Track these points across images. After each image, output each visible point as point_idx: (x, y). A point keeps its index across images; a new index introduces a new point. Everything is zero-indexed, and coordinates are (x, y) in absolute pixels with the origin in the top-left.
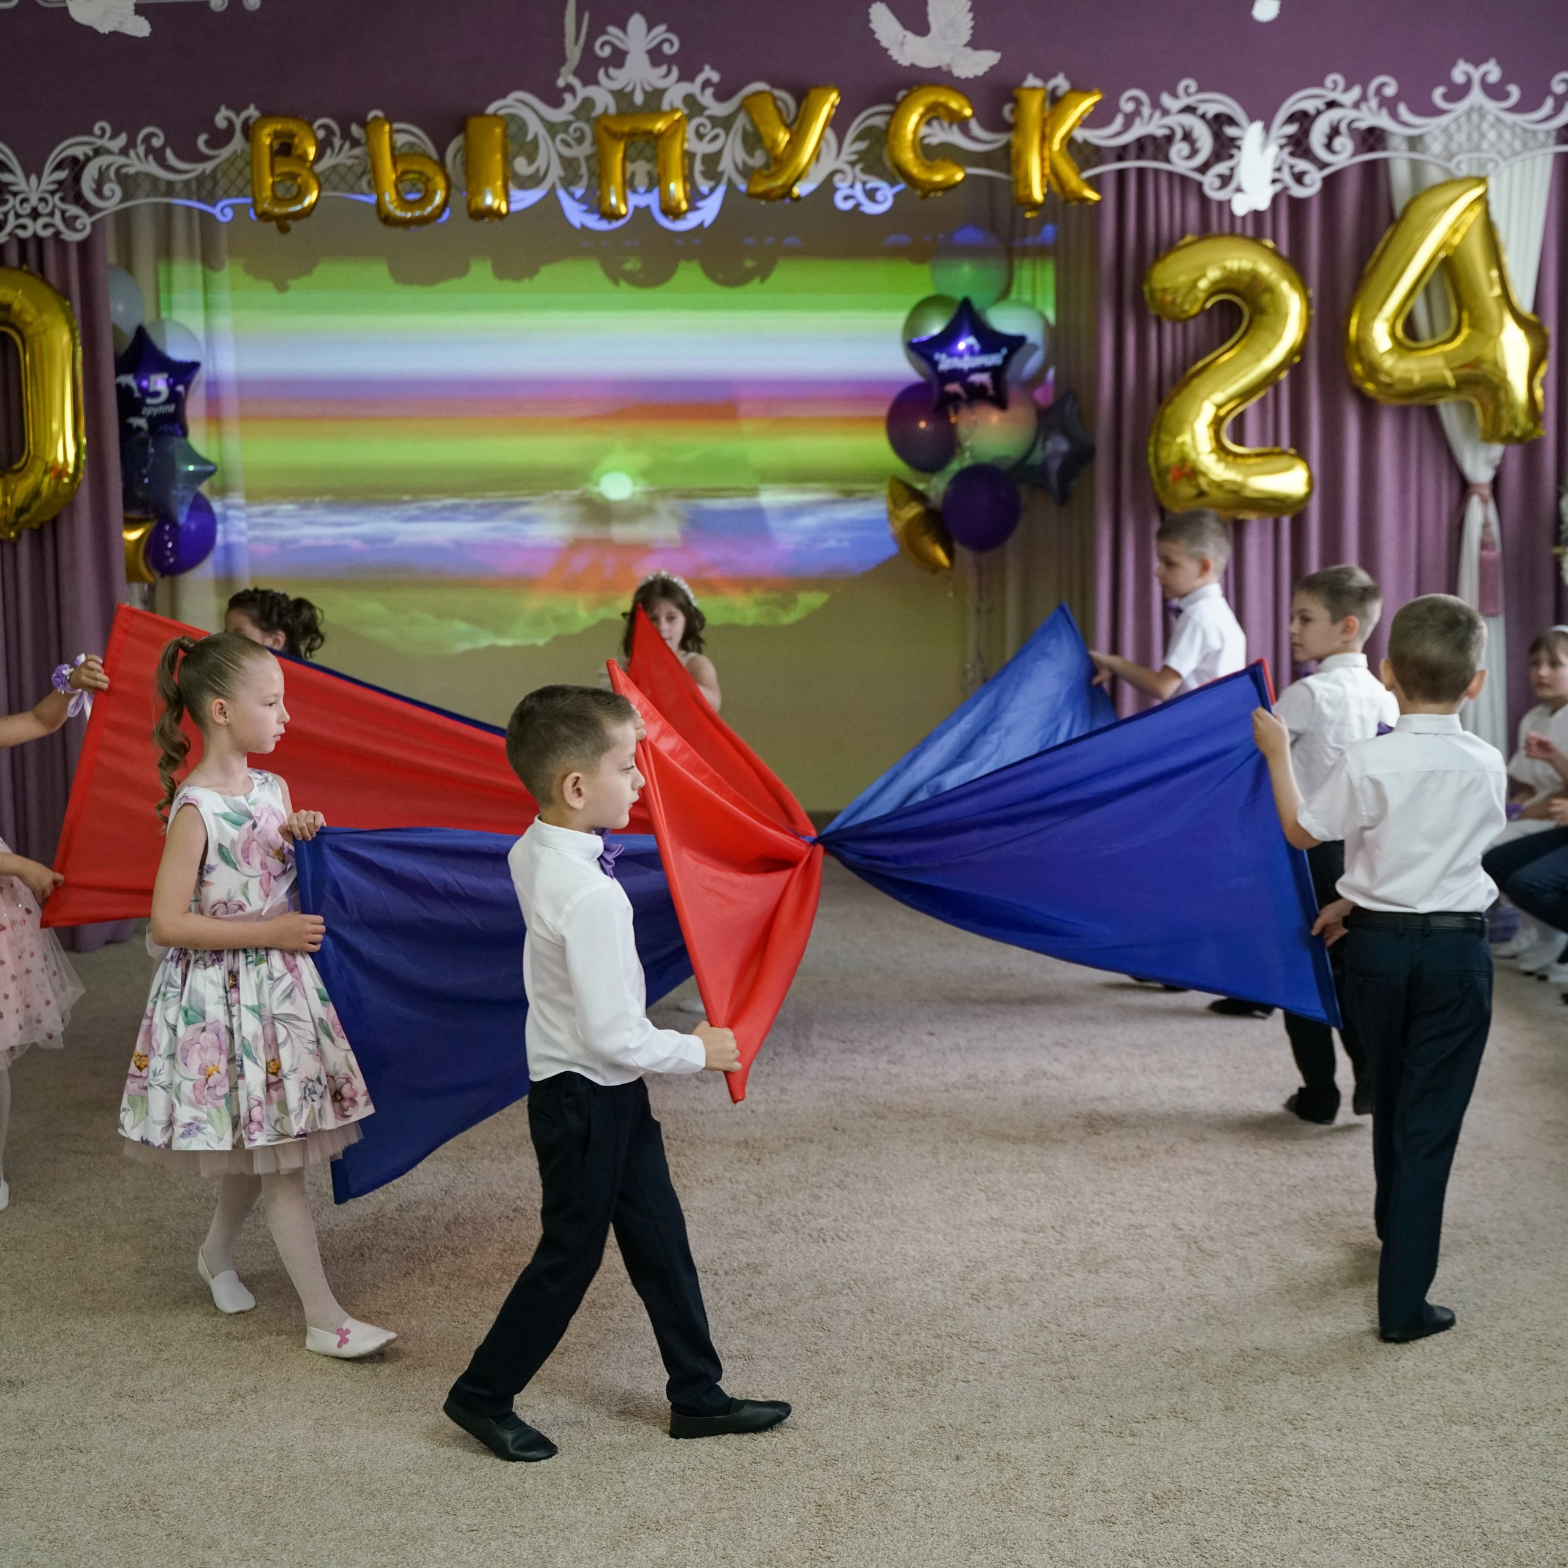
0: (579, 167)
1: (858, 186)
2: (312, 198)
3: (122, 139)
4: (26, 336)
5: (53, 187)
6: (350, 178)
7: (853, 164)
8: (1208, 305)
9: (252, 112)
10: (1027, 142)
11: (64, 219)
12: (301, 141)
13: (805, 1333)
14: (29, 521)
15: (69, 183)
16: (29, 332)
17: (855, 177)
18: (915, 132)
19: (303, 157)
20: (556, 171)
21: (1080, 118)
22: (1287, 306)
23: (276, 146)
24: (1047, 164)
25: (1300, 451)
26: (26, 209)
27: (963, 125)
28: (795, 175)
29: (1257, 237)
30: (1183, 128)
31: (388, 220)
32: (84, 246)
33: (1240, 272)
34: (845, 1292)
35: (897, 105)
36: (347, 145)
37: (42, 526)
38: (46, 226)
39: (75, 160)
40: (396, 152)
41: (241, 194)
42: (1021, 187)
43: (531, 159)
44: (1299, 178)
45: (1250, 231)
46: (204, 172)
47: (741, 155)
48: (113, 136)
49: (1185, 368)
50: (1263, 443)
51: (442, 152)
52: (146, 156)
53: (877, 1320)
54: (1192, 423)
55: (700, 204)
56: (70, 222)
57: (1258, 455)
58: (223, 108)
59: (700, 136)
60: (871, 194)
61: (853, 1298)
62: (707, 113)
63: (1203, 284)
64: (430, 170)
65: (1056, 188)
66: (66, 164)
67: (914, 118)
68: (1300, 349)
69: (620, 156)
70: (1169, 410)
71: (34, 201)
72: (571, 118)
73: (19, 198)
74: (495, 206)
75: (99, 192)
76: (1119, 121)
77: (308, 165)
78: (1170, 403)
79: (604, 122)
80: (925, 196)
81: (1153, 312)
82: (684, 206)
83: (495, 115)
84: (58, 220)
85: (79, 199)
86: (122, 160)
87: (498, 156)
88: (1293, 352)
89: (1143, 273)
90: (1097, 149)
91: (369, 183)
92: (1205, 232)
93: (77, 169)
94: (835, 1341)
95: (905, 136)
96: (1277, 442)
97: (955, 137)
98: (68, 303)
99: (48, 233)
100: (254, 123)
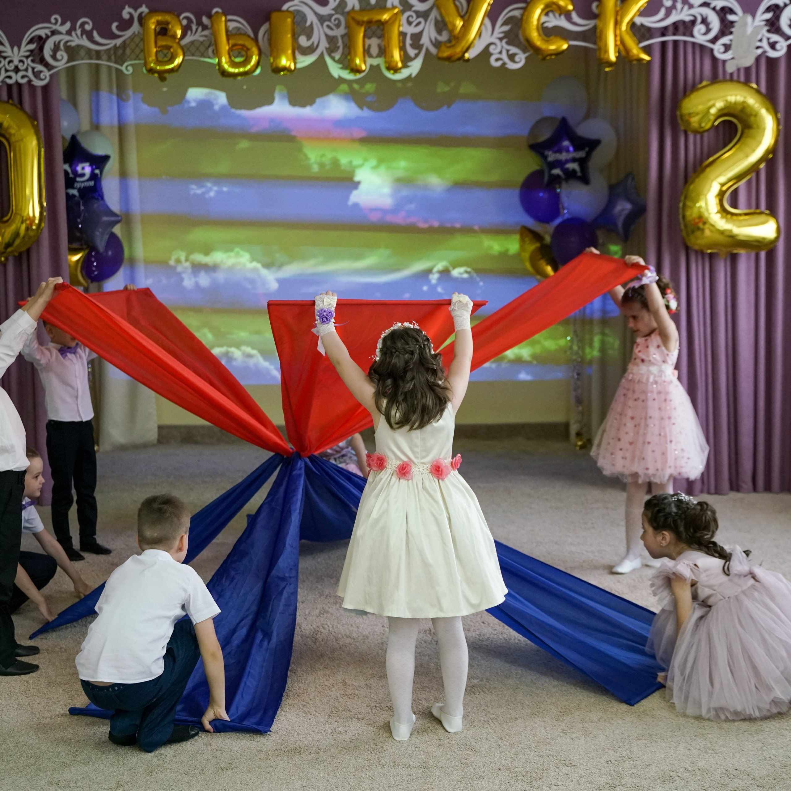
0: (338, 42)
1: (504, 52)
2: (178, 60)
3: (68, 25)
4: (11, 142)
5: (28, 54)
6: (202, 49)
7: (501, 39)
8: (716, 123)
9: (144, 9)
10: (606, 25)
11: (34, 73)
12: (172, 27)
13: (460, 752)
14: (12, 252)
15: (37, 51)
16: (13, 139)
17: (502, 47)
18: (539, 20)
19: (174, 36)
20: (324, 44)
21: (638, 10)
22: (764, 123)
23: (158, 29)
24: (618, 38)
25: (772, 211)
26: (12, 67)
27: (568, 15)
28: (467, 46)
29: (747, 82)
30: (702, 15)
31: (224, 73)
32: (46, 89)
33: (736, 103)
34: (485, 726)
35: (528, 3)
36: (200, 29)
37: (20, 254)
38: (23, 77)
39: (40, 37)
40: (229, 33)
41: (137, 58)
42: (603, 52)
43: (309, 37)
44: (773, 46)
45: (742, 78)
46: (116, 45)
47: (434, 34)
48: (63, 23)
49: (702, 162)
50: (749, 206)
51: (256, 33)
52: (82, 35)
53: (504, 745)
54: (706, 195)
55: (409, 64)
56: (37, 74)
57: (746, 214)
58: (127, 7)
59: (410, 23)
60: (512, 57)
61: (490, 730)
62: (414, 9)
63: (713, 111)
64: (249, 43)
65: (623, 53)
66: (34, 40)
67: (538, 12)
68: (773, 150)
69: (361, 35)
70: (692, 187)
71: (16, 62)
72: (333, 12)
73: (8, 60)
74: (288, 65)
75: (54, 57)
76: (663, 12)
77: (177, 40)
78: (692, 182)
79: (352, 15)
80: (544, 59)
81: (682, 128)
82: (400, 65)
83: (287, 11)
84: (30, 73)
85: (42, 61)
86: (67, 38)
87: (289, 36)
88: (768, 152)
89: (676, 104)
90: (649, 29)
91: (213, 51)
92: (715, 79)
93: (41, 43)
94: (479, 757)
95: (532, 22)
96: (758, 206)
97: (563, 23)
98: (36, 123)
99: (25, 81)
100: (145, 16)
